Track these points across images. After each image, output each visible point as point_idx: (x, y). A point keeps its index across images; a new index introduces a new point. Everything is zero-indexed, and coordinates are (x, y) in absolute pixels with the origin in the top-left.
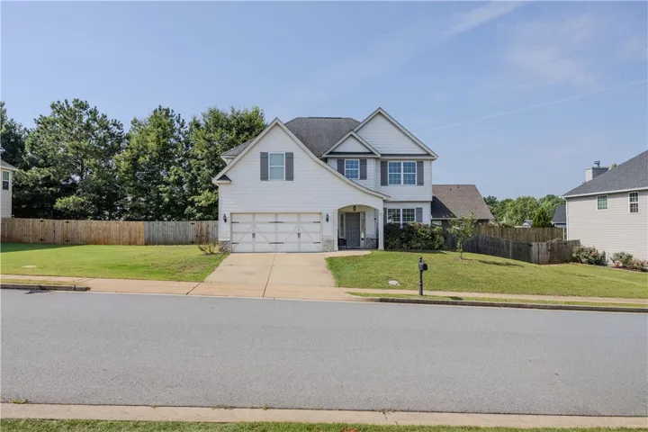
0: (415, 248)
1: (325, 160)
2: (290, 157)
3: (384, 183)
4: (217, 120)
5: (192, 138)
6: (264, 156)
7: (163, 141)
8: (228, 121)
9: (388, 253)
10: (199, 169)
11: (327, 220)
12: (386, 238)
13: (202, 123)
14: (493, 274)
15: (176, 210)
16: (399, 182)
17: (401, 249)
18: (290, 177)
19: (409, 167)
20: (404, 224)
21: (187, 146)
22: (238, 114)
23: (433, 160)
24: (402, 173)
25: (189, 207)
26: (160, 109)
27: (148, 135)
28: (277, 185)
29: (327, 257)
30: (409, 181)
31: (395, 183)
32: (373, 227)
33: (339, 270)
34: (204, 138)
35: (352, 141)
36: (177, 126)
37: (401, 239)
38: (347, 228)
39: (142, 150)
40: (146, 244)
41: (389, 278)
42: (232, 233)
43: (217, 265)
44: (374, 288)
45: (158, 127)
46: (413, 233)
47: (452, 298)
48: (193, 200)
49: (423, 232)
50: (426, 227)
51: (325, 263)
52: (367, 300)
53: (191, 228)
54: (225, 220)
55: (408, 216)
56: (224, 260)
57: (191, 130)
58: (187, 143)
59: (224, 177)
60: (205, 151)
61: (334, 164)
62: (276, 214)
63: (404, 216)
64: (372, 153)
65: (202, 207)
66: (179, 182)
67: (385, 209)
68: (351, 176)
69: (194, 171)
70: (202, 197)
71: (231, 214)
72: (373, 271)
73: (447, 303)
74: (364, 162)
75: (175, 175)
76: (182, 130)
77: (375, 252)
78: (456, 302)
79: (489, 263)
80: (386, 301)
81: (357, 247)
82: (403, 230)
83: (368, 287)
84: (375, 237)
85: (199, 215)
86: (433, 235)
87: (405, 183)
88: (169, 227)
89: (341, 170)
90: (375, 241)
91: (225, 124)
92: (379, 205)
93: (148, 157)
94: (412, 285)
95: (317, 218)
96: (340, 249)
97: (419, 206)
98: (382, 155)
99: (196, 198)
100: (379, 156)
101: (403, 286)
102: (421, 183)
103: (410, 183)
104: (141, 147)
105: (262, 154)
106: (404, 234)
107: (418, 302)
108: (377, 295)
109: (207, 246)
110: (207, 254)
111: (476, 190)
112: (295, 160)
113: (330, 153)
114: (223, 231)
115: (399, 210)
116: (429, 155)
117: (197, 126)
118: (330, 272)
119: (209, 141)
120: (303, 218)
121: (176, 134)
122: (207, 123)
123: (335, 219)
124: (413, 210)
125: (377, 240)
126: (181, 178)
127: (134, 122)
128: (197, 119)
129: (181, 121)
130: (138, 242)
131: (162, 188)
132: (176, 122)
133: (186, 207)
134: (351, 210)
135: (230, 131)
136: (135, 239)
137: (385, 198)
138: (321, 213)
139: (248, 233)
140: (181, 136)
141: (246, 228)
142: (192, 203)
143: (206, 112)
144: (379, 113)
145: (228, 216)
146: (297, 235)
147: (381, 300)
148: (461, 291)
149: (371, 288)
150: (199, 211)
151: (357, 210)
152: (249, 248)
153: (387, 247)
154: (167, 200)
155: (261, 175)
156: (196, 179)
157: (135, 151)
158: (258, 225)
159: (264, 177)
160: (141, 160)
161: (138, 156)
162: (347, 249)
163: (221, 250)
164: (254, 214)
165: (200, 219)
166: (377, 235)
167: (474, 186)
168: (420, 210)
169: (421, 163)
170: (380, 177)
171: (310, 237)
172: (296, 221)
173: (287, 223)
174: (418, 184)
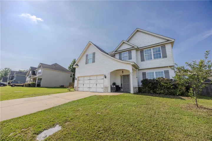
2: (94, 54)
3: (142, 60)
11: (106, 77)
16: (151, 59)
18: (94, 61)
19: (156, 50)
24: (152, 54)
28: (90, 65)
31: (149, 59)
35: (125, 45)
42: (78, 84)
49: (165, 83)
54: (76, 80)
55: (160, 75)
59: (77, 65)
61: (118, 55)
62: (90, 76)
63: (157, 75)
64: (133, 47)
67: (145, 73)
68: (125, 59)
71: (78, 77)
74: (130, 52)
81: (128, 91)
84: (137, 86)
87: (155, 58)
89: (120, 58)
90: (137, 88)
97: (166, 69)
102: (165, 57)
103: (157, 58)
105: (86, 55)
106: (150, 84)
113: (116, 52)
115: (153, 73)
116: (168, 41)
123: (109, 77)
124: (162, 72)
138: (104, 75)
139: (82, 84)
141: (82, 82)
144: (138, 31)
146: (95, 85)
155: (86, 62)
163: (74, 90)
164: (84, 77)
168: (167, 72)
169: (163, 47)
170: (140, 58)
171: (100, 85)
172: (96, 78)
173: (93, 80)
174: (163, 57)
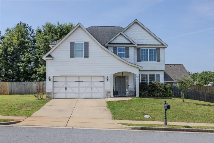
0: (157, 96)
1: (107, 47)
2: (86, 45)
3: (138, 60)
4: (50, 29)
5: (36, 38)
6: (72, 44)
7: (21, 39)
8: (56, 29)
9: (142, 99)
10: (39, 54)
11: (107, 80)
12: (140, 91)
13: (42, 30)
14: (204, 111)
15: (27, 76)
16: (147, 60)
17: (148, 96)
18: (87, 56)
19: (152, 52)
20: (150, 83)
21: (35, 43)
22: (61, 26)
23: (165, 48)
24: (149, 55)
25: (34, 74)
26: (21, 24)
27: (13, 36)
28: (80, 61)
29: (107, 101)
30: (152, 59)
31: (145, 60)
32: (133, 85)
33: (114, 109)
34: (43, 38)
35: (121, 37)
36: (30, 32)
37: (148, 91)
38: (119, 85)
39: (10, 44)
40: (10, 94)
41: (144, 114)
42: (53, 87)
43: (42, 106)
44: (136, 120)
45: (19, 32)
46: (155, 88)
47: (185, 127)
48: (36, 71)
49: (161, 87)
50: (162, 84)
51: (106, 104)
52: (133, 129)
53: (34, 85)
54: (50, 80)
55: (152, 78)
56: (48, 103)
57: (37, 34)
58: (35, 41)
59: (49, 56)
60: (43, 45)
61: (111, 49)
62: (79, 77)
63: (150, 78)
64: (132, 44)
65: (41, 74)
66: (29, 61)
67: (139, 74)
68: (121, 56)
69: (37, 55)
70: (41, 69)
71: (53, 77)
72: (134, 109)
73: (183, 130)
74: (127, 49)
75: (27, 57)
76: (32, 34)
77: (135, 98)
78: (188, 129)
79: (200, 104)
80: (145, 129)
81: (124, 95)
82: (149, 86)
83: (132, 119)
84: (134, 90)
85: (39, 79)
86: (166, 89)
87: (150, 60)
88: (23, 85)
89: (115, 52)
90: (134, 92)
91: (54, 31)
92: (136, 72)
93: (12, 48)
94: (158, 118)
95: (102, 79)
96: (114, 97)
97: (158, 73)
98: (137, 45)
99: (38, 70)
100: (136, 45)
101: (153, 119)
102: (159, 60)
103: (152, 60)
104: (9, 42)
105: (71, 43)
106: (150, 88)
107: (165, 130)
108: (138, 125)
109: (39, 95)
110: (39, 99)
111: (184, 67)
112: (89, 46)
113: (109, 43)
114: (49, 86)
115: (147, 75)
116: (163, 45)
117: (40, 32)
118: (109, 110)
119: (45, 39)
120: (94, 79)
121: (29, 36)
122: (45, 31)
123: (112, 79)
124: (154, 75)
125: (135, 92)
126: (30, 59)
127: (7, 30)
128: (40, 29)
129: (32, 30)
130: (5, 93)
131: (19, 64)
132: (29, 31)
133: (32, 74)
134: (121, 75)
135: (57, 34)
136: (4, 91)
137: (140, 68)
138: (104, 76)
139: (63, 87)
140: (31, 38)
141: (62, 84)
142: (36, 72)
143: (45, 24)
144: (136, 22)
145: (51, 78)
147: (141, 129)
148: (189, 122)
149: (134, 120)
150: (39, 77)
151: (124, 75)
152: (63, 96)
153: (141, 95)
154: (22, 70)
155: (71, 54)
156: (38, 59)
157: (6, 45)
158: (68, 83)
159: (72, 56)
160: (9, 49)
161: (8, 48)
162: (118, 97)
163: (47, 97)
164: (66, 77)
165: (40, 81)
166: (135, 89)
167: (182, 65)
168: (158, 75)
169: (158, 50)
170: (136, 56)
171: (98, 90)
172: (90, 80)
173: (85, 82)
174: (158, 61)
